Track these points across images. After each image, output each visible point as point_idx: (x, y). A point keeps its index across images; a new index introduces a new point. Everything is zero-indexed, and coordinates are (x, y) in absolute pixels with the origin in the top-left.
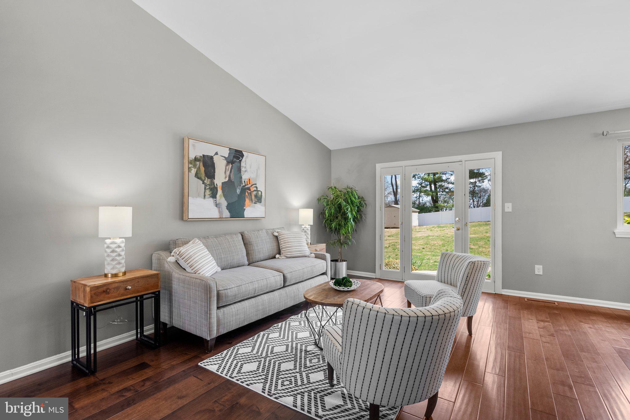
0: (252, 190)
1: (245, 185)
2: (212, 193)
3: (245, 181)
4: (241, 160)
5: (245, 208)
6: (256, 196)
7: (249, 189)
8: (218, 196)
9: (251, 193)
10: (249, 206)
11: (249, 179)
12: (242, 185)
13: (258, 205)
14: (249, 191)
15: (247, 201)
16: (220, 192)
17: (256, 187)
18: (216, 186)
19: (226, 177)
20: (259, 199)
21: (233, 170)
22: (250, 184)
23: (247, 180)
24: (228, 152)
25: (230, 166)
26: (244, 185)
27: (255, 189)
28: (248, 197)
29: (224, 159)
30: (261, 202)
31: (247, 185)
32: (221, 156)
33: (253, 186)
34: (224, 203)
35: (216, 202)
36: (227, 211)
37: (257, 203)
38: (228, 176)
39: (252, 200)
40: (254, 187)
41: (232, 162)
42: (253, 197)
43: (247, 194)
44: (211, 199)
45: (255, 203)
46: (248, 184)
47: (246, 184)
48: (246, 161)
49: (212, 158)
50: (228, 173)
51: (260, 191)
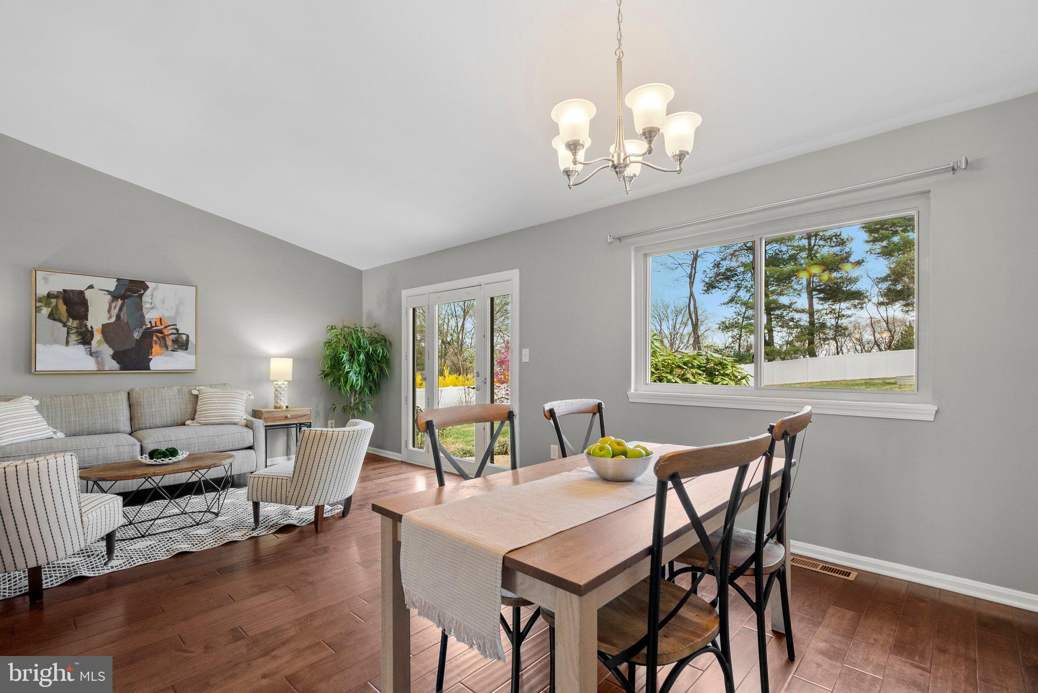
0: (166, 334)
1: (152, 327)
2: (82, 339)
3: (150, 322)
4: (143, 294)
5: (150, 357)
6: (175, 341)
7: (160, 331)
8: (94, 342)
9: (164, 338)
10: (158, 354)
11: (161, 319)
12: (144, 327)
13: (180, 354)
14: (160, 335)
15: (156, 348)
16: (98, 337)
17: (177, 330)
18: (90, 329)
19: (111, 317)
20: (182, 344)
21: (125, 308)
22: (161, 325)
23: (155, 320)
24: (116, 283)
25: (120, 302)
26: (149, 326)
27: (174, 331)
28: (159, 342)
29: (107, 293)
30: (187, 349)
31: (156, 326)
32: (100, 290)
33: (169, 328)
34: (107, 351)
35: (90, 350)
36: (114, 362)
37: (178, 350)
38: (115, 316)
39: (167, 347)
40: (171, 329)
41: (124, 297)
42: (169, 343)
43: (155, 338)
44: (82, 347)
45: (172, 351)
46: (158, 324)
47: (153, 324)
48: (152, 295)
49: (81, 293)
50: (115, 312)
51: (184, 334)
